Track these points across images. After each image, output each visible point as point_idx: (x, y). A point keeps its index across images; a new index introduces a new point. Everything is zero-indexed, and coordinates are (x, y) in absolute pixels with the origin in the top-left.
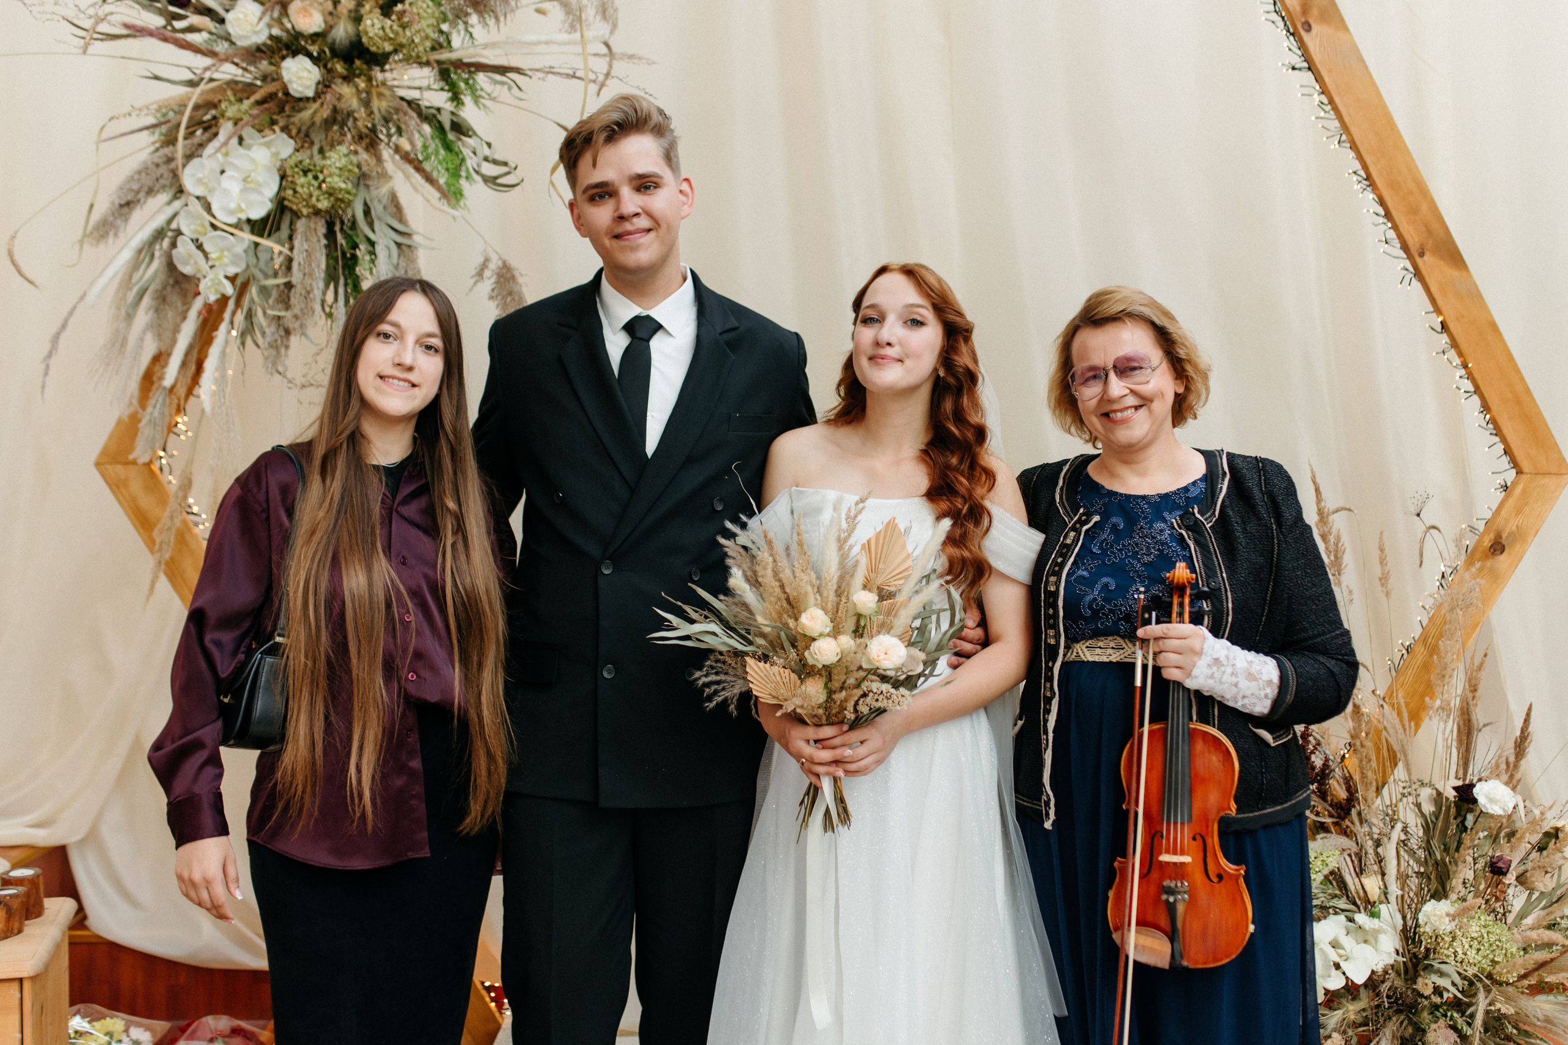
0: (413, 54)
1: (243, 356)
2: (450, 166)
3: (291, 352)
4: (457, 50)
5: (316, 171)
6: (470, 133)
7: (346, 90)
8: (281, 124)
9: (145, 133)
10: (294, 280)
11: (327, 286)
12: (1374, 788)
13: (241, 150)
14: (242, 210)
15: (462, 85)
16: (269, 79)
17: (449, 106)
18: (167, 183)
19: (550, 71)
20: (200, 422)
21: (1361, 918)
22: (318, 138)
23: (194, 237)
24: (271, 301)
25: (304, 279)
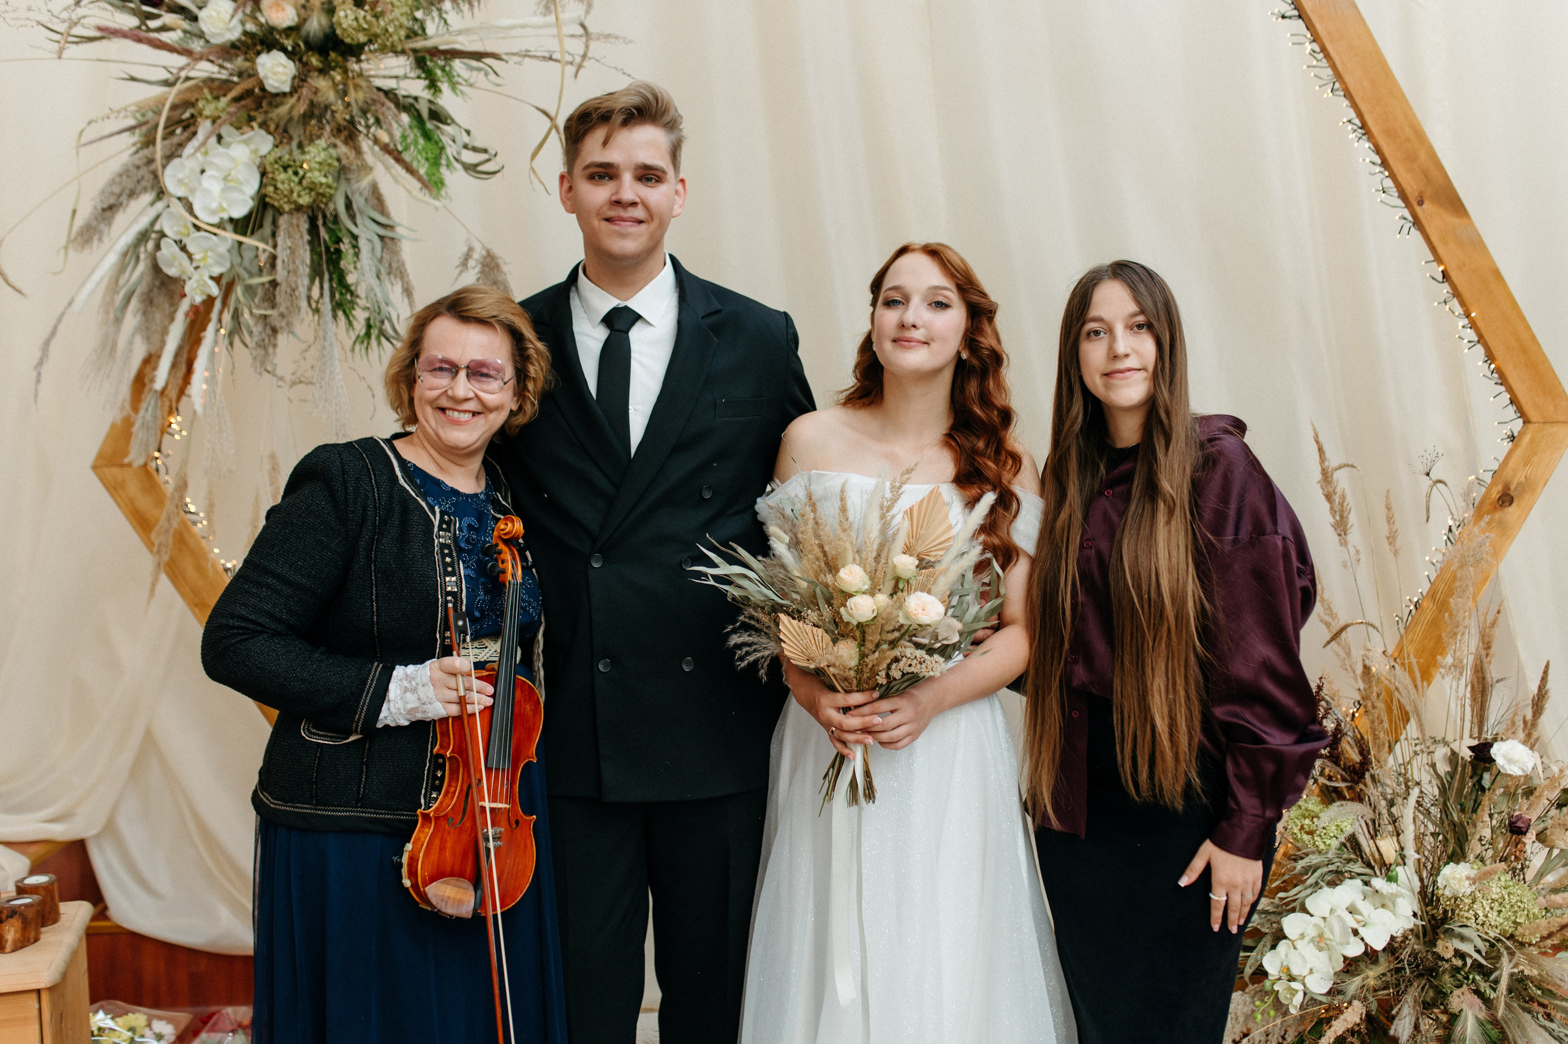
0: (388, 44)
1: (232, 358)
2: (430, 155)
3: (278, 350)
4: (432, 37)
5: (296, 167)
6: (449, 121)
7: (322, 83)
8: (259, 120)
9: (126, 135)
10: (279, 279)
11: (312, 281)
12: (1386, 749)
13: (221, 149)
14: (224, 210)
16: (245, 75)
17: (426, 95)
18: (149, 185)
19: (527, 54)
20: (192, 423)
21: (1378, 883)
22: (297, 133)
23: (177, 238)
24: (256, 300)
25: (288, 276)
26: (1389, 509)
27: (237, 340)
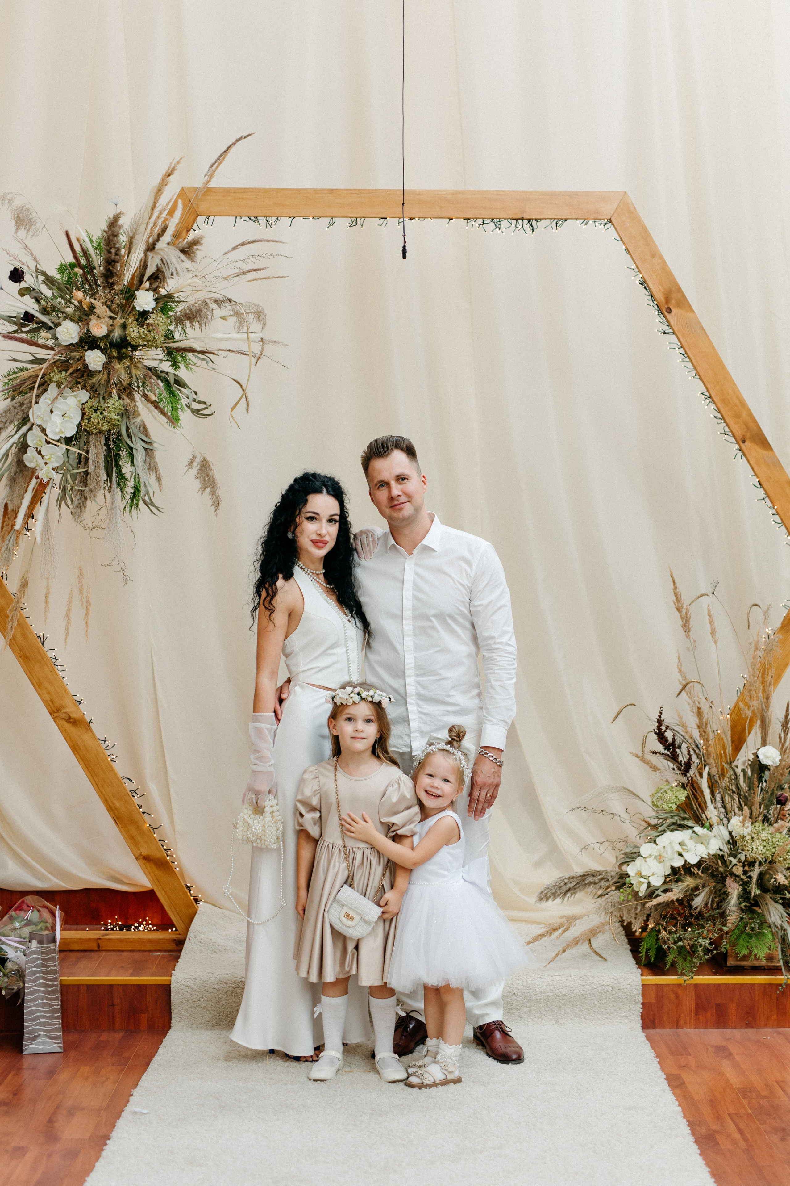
0: (154, 344)
1: (59, 511)
2: (173, 404)
3: (86, 509)
4: (177, 341)
5: (102, 410)
6: (185, 387)
7: (117, 366)
8: (82, 384)
10: (90, 470)
13: (62, 400)
14: (62, 432)
15: (179, 358)
16: (77, 360)
17: (171, 370)
18: (19, 417)
19: (229, 350)
21: (698, 829)
22: (102, 391)
23: (37, 448)
24: (77, 482)
25: (95, 469)
26: (710, 616)
27: (63, 502)
